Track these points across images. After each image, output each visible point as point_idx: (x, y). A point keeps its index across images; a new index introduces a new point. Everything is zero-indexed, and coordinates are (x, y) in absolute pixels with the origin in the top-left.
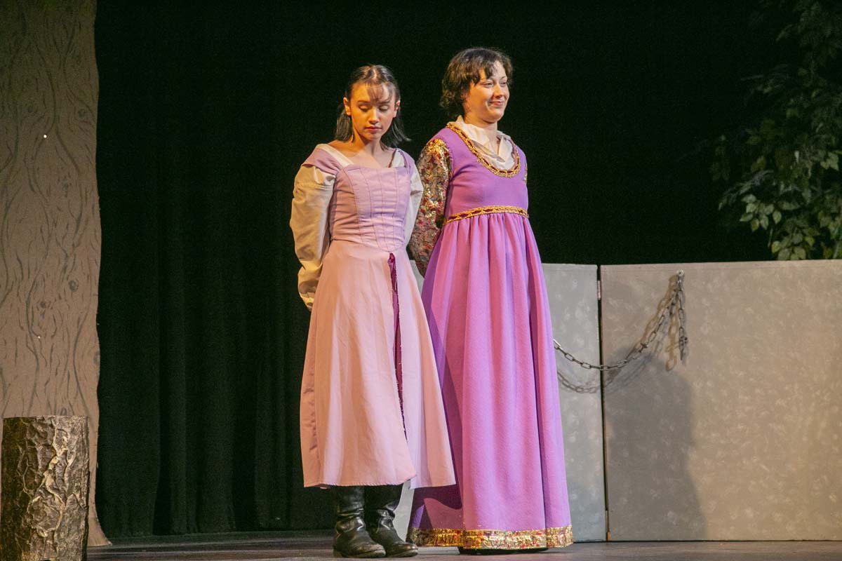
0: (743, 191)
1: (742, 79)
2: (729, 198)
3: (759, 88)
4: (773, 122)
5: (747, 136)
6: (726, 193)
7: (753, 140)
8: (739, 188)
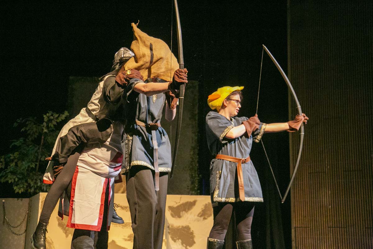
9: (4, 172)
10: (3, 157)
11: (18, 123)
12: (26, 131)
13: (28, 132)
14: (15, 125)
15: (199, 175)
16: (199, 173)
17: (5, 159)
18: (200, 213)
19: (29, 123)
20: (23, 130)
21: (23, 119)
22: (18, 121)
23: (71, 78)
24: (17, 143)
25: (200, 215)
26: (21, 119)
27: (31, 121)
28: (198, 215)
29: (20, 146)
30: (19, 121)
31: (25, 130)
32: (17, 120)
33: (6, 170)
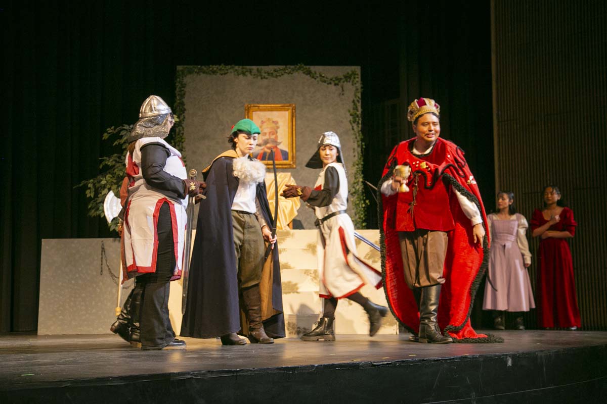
0: (98, 201)
1: (100, 159)
2: (93, 204)
3: (107, 163)
4: (111, 176)
5: (102, 180)
6: (92, 202)
7: (103, 182)
8: (97, 200)
9: (95, 202)
10: (92, 181)
11: (110, 133)
12: (120, 145)
13: (124, 147)
14: (106, 136)
15: (365, 201)
16: (364, 198)
17: (94, 185)
18: (367, 254)
19: (125, 133)
20: (116, 143)
21: (115, 129)
22: (109, 132)
23: (179, 68)
24: (110, 162)
25: (368, 257)
26: (113, 128)
27: (127, 130)
28: (365, 257)
29: (114, 166)
30: (111, 131)
31: (119, 143)
32: (108, 130)
33: (96, 199)
